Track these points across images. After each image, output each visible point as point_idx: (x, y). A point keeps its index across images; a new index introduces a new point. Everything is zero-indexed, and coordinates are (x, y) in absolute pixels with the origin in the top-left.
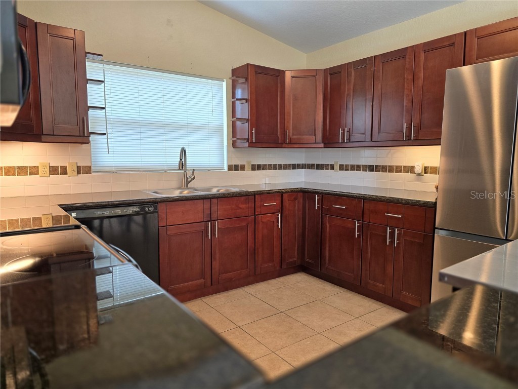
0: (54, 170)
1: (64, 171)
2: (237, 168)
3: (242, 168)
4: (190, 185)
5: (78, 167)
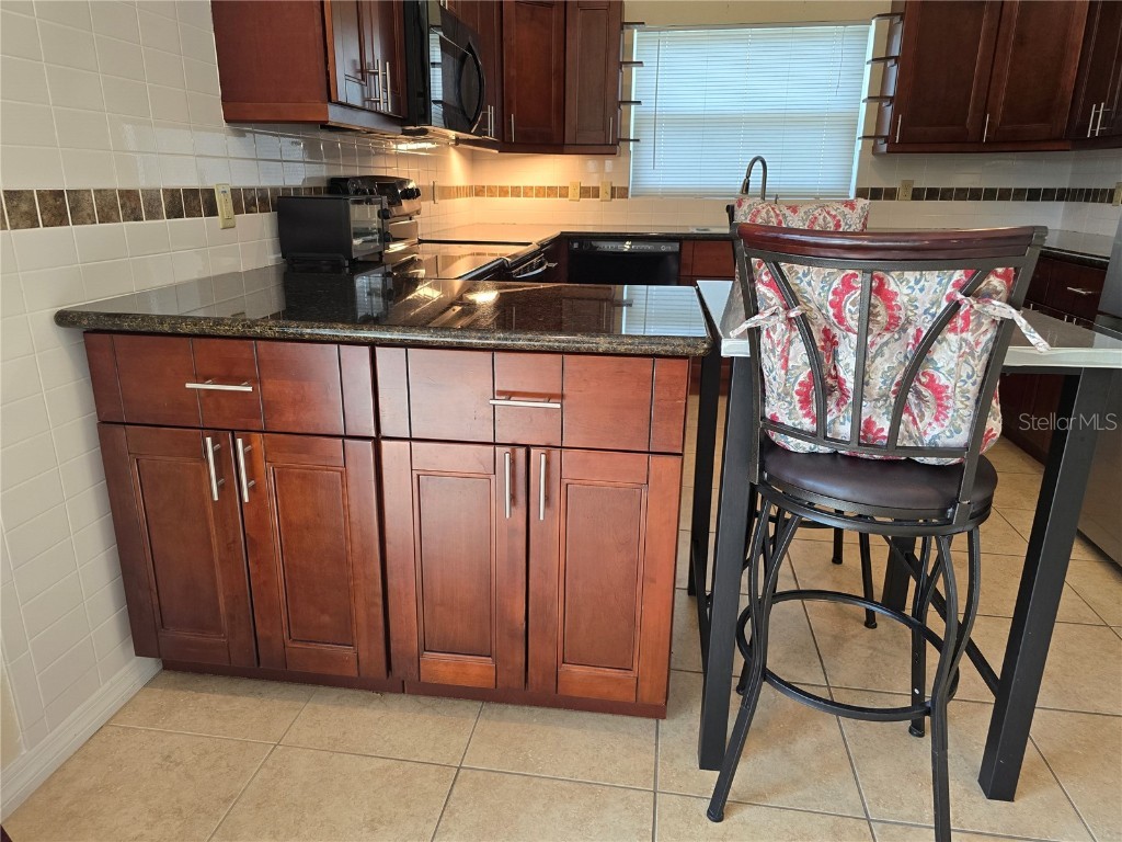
0: (586, 192)
1: (596, 193)
2: (875, 194)
3: (891, 194)
5: (613, 189)
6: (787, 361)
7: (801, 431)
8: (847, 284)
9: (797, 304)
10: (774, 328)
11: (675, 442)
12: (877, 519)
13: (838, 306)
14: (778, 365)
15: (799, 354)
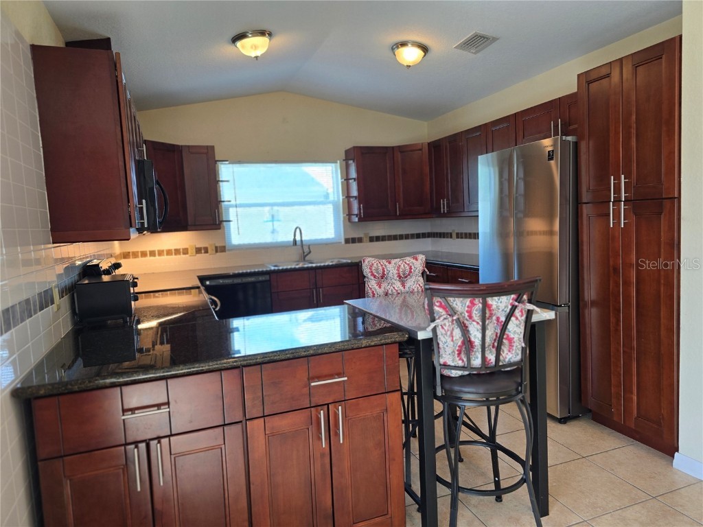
0: (198, 250)
1: (206, 251)
2: (353, 241)
3: (360, 240)
4: (307, 258)
5: (216, 247)
6: (453, 337)
7: (458, 367)
8: (473, 304)
9: (455, 313)
10: (445, 325)
11: (397, 385)
12: (490, 399)
13: (470, 312)
14: (449, 340)
15: (457, 333)
